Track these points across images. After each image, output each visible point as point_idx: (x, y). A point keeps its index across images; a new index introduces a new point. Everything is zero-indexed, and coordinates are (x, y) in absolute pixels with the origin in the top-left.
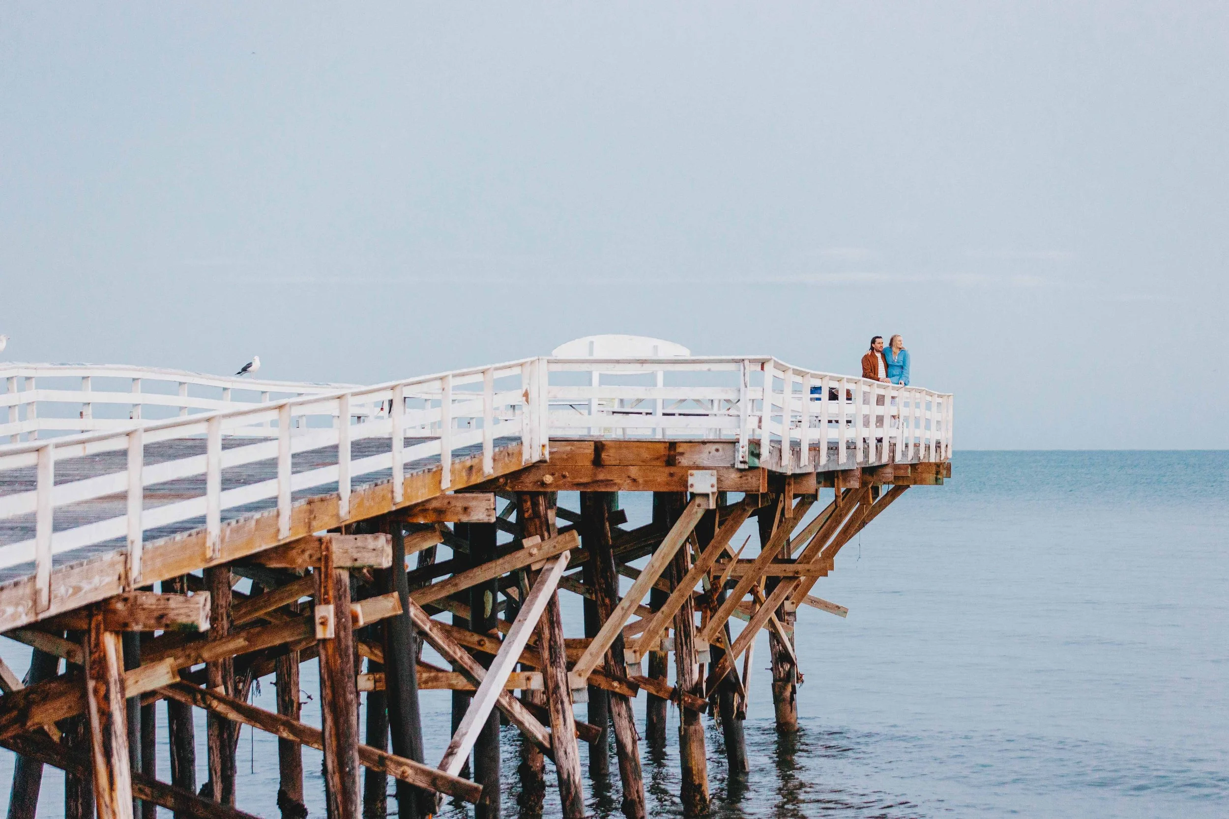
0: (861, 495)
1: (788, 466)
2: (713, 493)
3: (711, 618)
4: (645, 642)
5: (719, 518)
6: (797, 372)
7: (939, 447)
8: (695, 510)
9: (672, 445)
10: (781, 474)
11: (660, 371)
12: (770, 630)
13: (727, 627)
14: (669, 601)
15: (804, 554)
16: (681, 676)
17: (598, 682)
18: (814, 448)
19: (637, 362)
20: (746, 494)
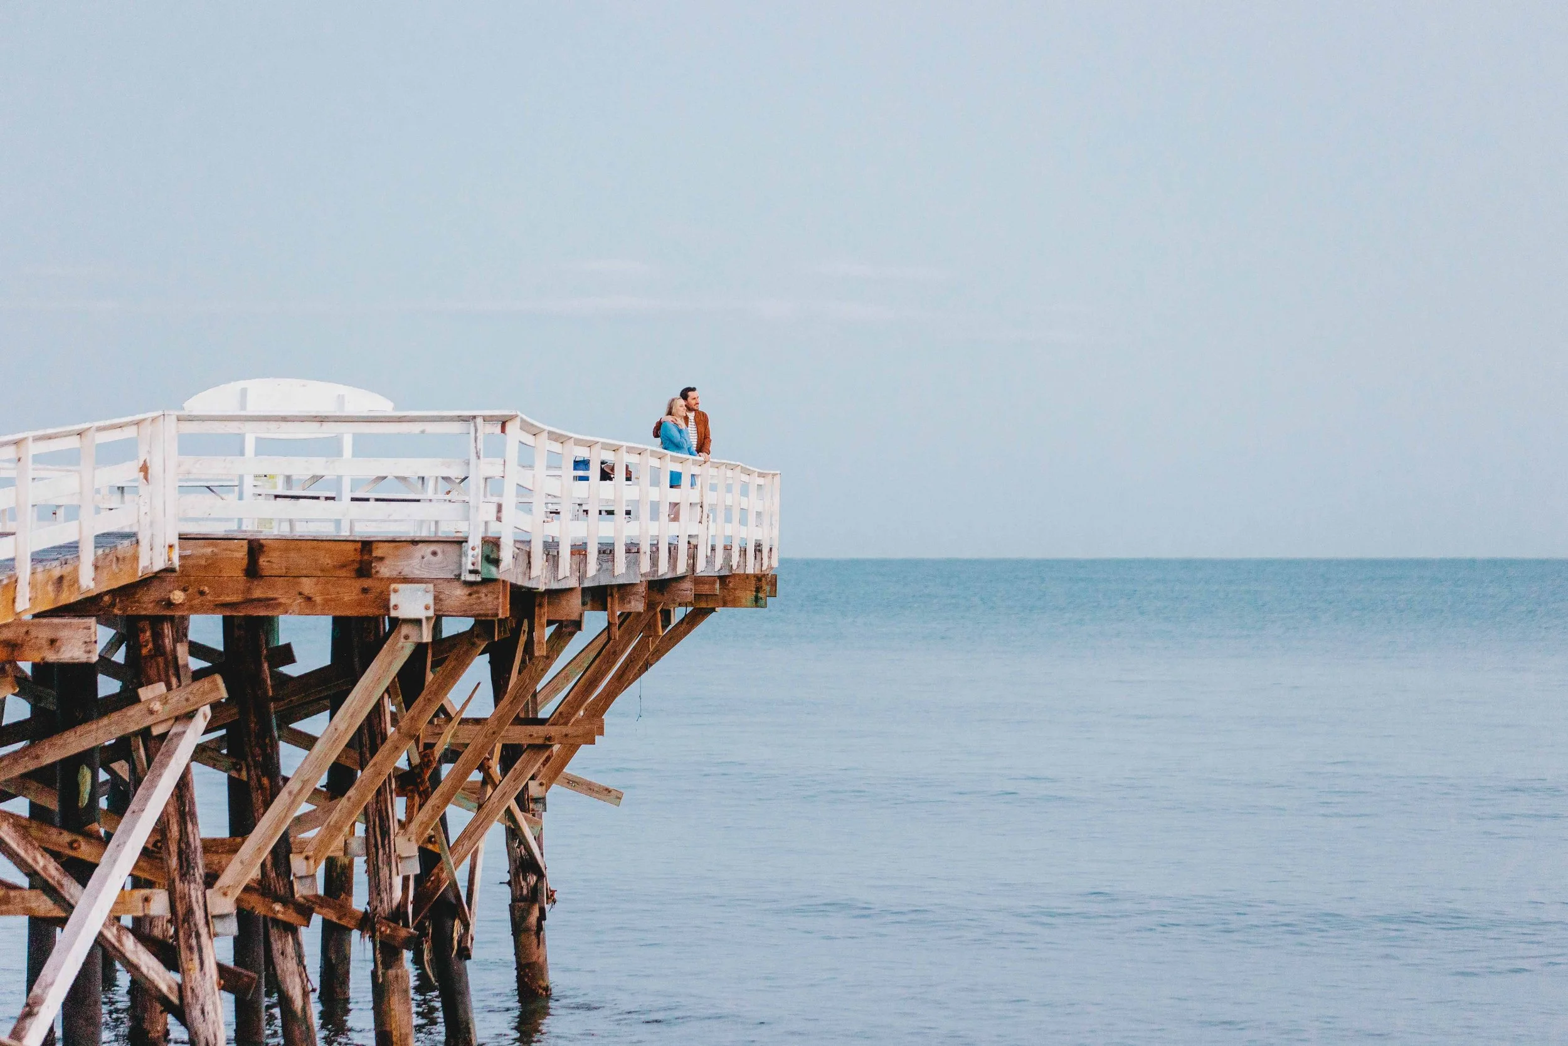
0: (645, 622)
1: (540, 578)
2: (428, 619)
3: (421, 807)
4: (324, 843)
5: (433, 656)
6: (554, 437)
7: (760, 551)
8: (400, 644)
9: (367, 545)
10: (530, 590)
11: (347, 434)
12: (508, 824)
13: (443, 821)
14: (358, 782)
15: (558, 711)
16: (375, 895)
17: (252, 904)
18: (579, 551)
19: (315, 419)
20: (475, 620)
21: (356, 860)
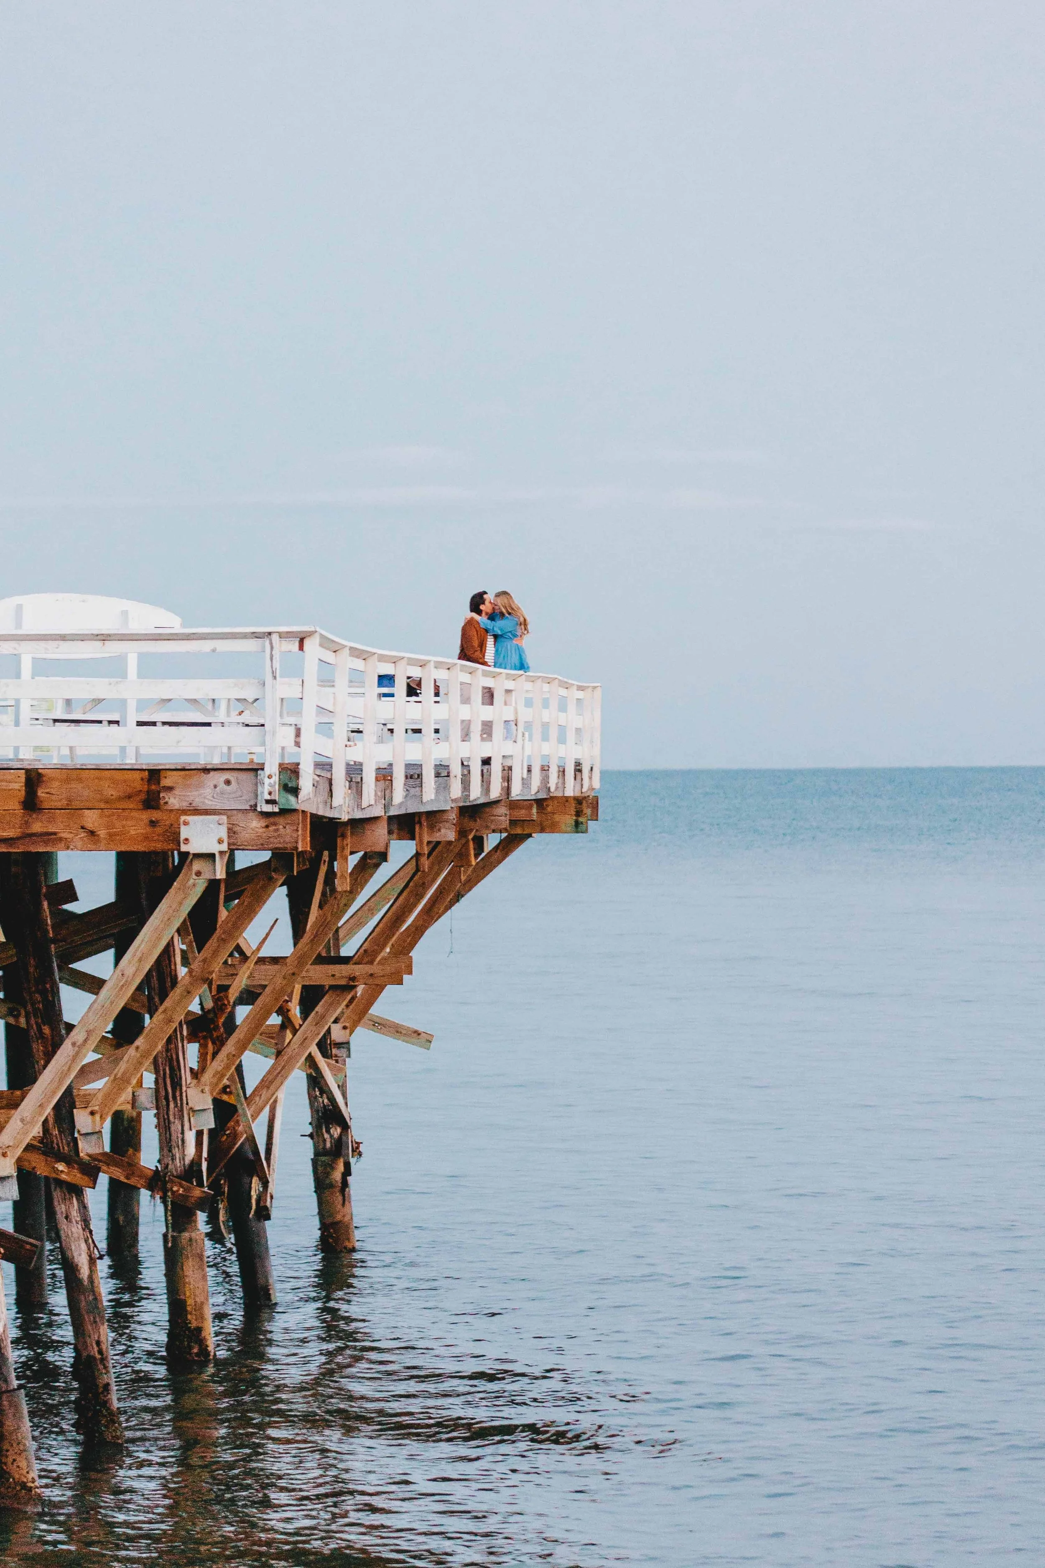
0: (456, 850)
1: (342, 807)
2: (222, 853)
3: (215, 1054)
4: (110, 1095)
5: (226, 891)
6: (356, 653)
7: (580, 771)
8: (191, 881)
9: (154, 775)
10: (331, 819)
11: (132, 652)
12: (309, 1072)
13: (239, 1069)
14: (146, 1031)
15: (363, 948)
16: (165, 1150)
17: (34, 1164)
18: (385, 775)
19: (95, 638)
20: (273, 853)
21: (144, 1114)
